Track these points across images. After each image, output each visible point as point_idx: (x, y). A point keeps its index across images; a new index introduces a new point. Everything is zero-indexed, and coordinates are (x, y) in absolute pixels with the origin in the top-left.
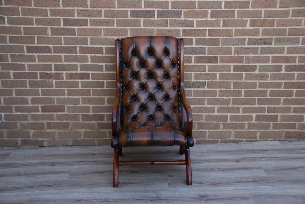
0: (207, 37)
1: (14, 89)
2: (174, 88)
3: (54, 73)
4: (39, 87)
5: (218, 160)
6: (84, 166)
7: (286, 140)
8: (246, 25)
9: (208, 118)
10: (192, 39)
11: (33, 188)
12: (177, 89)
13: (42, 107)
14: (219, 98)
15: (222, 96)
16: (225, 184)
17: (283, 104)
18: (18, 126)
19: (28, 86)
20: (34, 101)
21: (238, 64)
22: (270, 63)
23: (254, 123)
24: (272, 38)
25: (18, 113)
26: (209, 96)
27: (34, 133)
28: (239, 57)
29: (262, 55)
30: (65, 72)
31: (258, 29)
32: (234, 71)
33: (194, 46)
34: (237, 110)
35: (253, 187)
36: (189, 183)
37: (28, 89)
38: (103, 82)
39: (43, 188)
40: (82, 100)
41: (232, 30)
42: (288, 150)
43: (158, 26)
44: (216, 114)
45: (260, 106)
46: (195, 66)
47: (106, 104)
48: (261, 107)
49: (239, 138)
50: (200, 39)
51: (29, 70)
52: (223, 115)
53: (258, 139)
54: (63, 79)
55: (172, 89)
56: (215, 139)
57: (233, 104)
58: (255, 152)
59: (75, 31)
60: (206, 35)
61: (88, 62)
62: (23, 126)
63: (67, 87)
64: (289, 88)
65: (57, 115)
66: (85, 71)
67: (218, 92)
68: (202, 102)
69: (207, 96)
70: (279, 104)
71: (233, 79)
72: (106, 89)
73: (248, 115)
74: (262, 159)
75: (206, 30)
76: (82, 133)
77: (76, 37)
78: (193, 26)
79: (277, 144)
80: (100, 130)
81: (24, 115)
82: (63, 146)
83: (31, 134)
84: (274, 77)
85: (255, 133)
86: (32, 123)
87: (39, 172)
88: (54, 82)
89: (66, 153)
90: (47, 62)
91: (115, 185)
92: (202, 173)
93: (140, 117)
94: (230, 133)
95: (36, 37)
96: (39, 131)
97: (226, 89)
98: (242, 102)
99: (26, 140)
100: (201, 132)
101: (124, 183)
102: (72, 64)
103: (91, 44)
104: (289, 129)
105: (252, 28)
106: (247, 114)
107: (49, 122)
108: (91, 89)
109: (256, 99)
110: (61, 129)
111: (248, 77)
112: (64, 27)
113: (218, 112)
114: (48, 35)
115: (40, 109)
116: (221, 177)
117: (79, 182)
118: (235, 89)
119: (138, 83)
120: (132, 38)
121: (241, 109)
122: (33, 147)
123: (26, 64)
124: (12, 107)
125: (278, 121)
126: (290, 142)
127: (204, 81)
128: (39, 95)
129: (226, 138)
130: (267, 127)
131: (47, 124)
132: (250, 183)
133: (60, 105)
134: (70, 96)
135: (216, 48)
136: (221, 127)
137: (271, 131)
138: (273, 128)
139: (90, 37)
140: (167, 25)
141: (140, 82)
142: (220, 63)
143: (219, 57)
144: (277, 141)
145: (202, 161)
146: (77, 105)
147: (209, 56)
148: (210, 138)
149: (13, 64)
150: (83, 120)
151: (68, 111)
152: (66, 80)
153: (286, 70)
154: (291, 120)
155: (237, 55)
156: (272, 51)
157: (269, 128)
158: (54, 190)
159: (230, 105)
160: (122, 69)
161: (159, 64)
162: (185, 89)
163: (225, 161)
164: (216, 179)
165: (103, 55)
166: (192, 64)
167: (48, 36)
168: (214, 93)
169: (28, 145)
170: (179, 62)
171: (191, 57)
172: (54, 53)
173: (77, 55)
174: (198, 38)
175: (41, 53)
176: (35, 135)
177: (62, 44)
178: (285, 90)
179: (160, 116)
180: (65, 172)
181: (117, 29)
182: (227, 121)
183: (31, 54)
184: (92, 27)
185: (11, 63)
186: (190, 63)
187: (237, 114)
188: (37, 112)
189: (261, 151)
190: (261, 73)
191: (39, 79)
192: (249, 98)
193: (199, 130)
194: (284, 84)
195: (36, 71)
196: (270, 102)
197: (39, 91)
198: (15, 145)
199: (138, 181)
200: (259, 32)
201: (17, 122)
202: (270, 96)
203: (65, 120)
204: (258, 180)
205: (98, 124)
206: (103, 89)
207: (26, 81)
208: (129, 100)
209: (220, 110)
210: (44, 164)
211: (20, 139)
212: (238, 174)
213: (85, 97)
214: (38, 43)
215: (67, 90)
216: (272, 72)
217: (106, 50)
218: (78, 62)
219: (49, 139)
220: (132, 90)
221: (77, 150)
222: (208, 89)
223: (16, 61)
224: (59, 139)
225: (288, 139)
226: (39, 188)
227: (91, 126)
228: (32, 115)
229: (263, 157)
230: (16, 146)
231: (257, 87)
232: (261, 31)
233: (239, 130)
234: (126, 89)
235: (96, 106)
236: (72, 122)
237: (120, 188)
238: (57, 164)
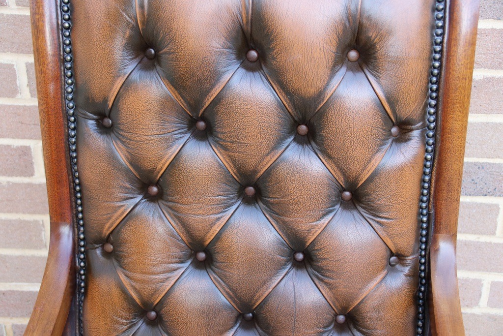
2: (393, 260)
12: (407, 270)
162: (461, 274)
206: (26, 180)
220: (138, 276)
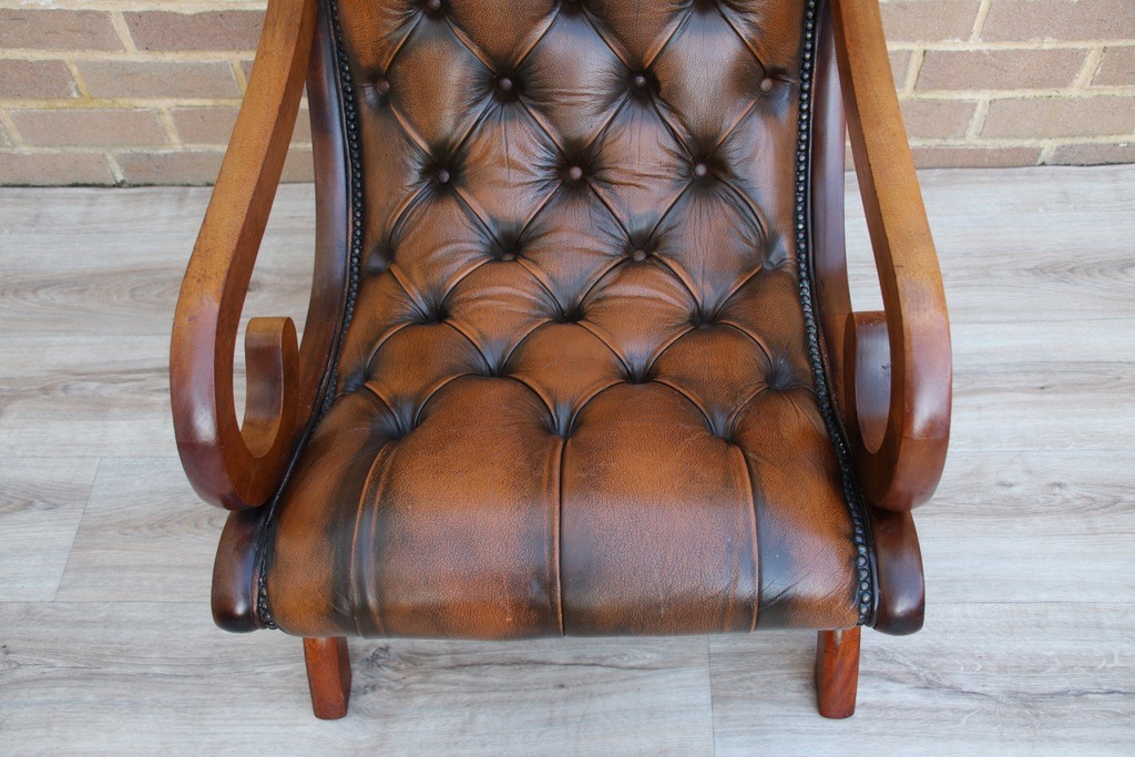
9: (1009, 21)
56: (1017, 143)
76: (167, 120)
82: (76, 186)
117: (125, 634)
129: (1096, 134)
136: (1085, 71)
148: (994, 136)
150: (146, 45)
180: (51, 500)
224: (35, 150)
236: (77, 55)
237: (386, 717)
238: (18, 405)
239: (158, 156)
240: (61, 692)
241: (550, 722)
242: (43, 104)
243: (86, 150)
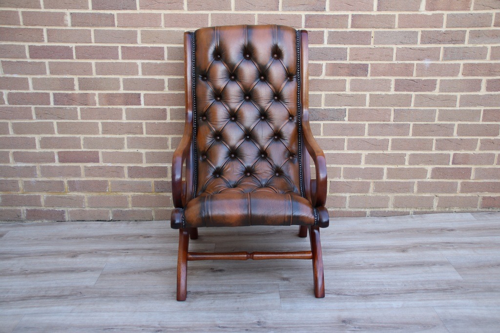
0: (349, 29)
1: (10, 122)
2: (291, 118)
3: (79, 94)
4: (54, 119)
5: (369, 249)
6: (128, 258)
7: (484, 212)
8: (419, 8)
9: (349, 173)
10: (323, 32)
11: (30, 301)
12: (295, 121)
13: (59, 153)
14: (369, 137)
15: (375, 135)
16: (386, 295)
17: (481, 149)
18: (20, 185)
19: (34, 116)
20: (45, 143)
21: (404, 78)
22: (460, 77)
23: (429, 182)
24: (466, 31)
25: (20, 164)
26: (352, 135)
27: (48, 198)
28: (406, 65)
29: (446, 62)
30: (97, 92)
31: (440, 14)
32: (396, 90)
33: (326, 45)
34: (400, 159)
35: (438, 301)
36: (318, 292)
37: (34, 123)
38: (165, 110)
39: (47, 300)
40: (128, 141)
41: (394, 16)
42: (490, 229)
43: (262, 10)
44: (363, 166)
45: (440, 152)
46: (327, 81)
47: (170, 148)
48: (442, 154)
49: (403, 207)
50: (338, 32)
51: (34, 89)
52: (375, 168)
53: (435, 209)
54: (95, 104)
55: (287, 121)
56: (360, 210)
57: (393, 148)
58: (433, 232)
59: (114, 18)
60: (348, 25)
61: (137, 74)
62: (28, 186)
63: (101, 119)
64: (493, 121)
65: (85, 167)
66: (132, 90)
67: (367, 127)
68: (339, 145)
69: (347, 135)
70: (474, 149)
71: (394, 105)
72: (170, 121)
73: (419, 168)
74: (447, 245)
75: (347, 16)
76: (130, 199)
77: (116, 29)
78: (325, 8)
79: (468, 219)
80: (160, 194)
81: (29, 167)
82: (98, 221)
83: (42, 200)
84: (465, 101)
85: (430, 199)
86: (44, 182)
87: (47, 268)
88: (79, 110)
89: (101, 232)
90: (66, 74)
91: (181, 296)
92: (341, 274)
93: (229, 172)
94: (387, 199)
95: (45, 29)
96: (55, 195)
97: (382, 123)
98: (409, 144)
99: (35, 210)
100: (337, 197)
101: (197, 293)
102: (110, 78)
103: (142, 42)
104: (489, 192)
105: (430, 13)
106: (417, 166)
107: (72, 179)
108: (144, 122)
109: (433, 139)
110: (93, 191)
111: (420, 101)
112: (95, 11)
113: (366, 163)
114: (66, 25)
115: (56, 157)
116: (377, 280)
117: (115, 290)
118: (397, 123)
119: (225, 109)
120: (213, 28)
121: (407, 158)
122: (46, 221)
123: (30, 78)
124: (7, 153)
125: (470, 179)
126: (491, 214)
127: (343, 108)
128: (54, 133)
129: (379, 208)
130: (452, 188)
131: (69, 182)
132: (433, 293)
133: (90, 150)
134: (107, 134)
135: (366, 48)
136: (371, 188)
137: (457, 195)
138: (462, 191)
139: (141, 29)
140: (278, 7)
141: (228, 108)
142: (371, 76)
143: (369, 65)
144: (469, 214)
145: (340, 250)
146: (119, 151)
147: (352, 64)
148: (353, 208)
149: (7, 78)
150: (131, 176)
151: (105, 161)
152: (100, 107)
153: (488, 89)
154: (493, 177)
155: (401, 62)
156: (464, 54)
157: (454, 190)
158: (67, 305)
159: (388, 150)
160: (195, 84)
161: (263, 75)
162: (310, 122)
163: (381, 250)
164: (368, 285)
165: (164, 62)
166: (321, 78)
167: (67, 28)
168: (360, 130)
169: (38, 219)
170: (299, 71)
171: (321, 66)
172: (78, 58)
173: (118, 61)
174: (333, 30)
175: (54, 58)
176: (48, 201)
177: (91, 42)
178: (485, 124)
179: (264, 170)
180: (92, 270)
181: (188, 14)
182: (382, 178)
183: (37, 61)
184: (143, 11)
185: (4, 77)
186: (319, 76)
187: (400, 166)
188: (51, 162)
189: (442, 230)
190: (444, 94)
191: (52, 105)
192: (421, 137)
193: (333, 195)
194: (484, 114)
195: (47, 90)
196: (458, 144)
197: (53, 125)
198: (15, 219)
199: (224, 288)
200: (443, 19)
201: (18, 179)
202: (459, 134)
203: (100, 176)
204: (446, 287)
205: (156, 183)
206: (164, 121)
207: (31, 107)
208: (209, 140)
209: (370, 159)
210: (59, 254)
211: (23, 209)
212: (407, 275)
213: (134, 136)
214: (49, 41)
215: (102, 123)
216: (463, 92)
217: (169, 53)
218: (121, 74)
219: (74, 209)
220: (215, 123)
221: (121, 228)
222: (349, 122)
223: (12, 74)
224: (90, 209)
225: (487, 210)
226: (40, 301)
227: (143, 187)
228: (43, 168)
229: (449, 243)
230: (18, 221)
231: (436, 119)
232: (445, 17)
233: (403, 195)
234: (203, 120)
235: (153, 152)
236: (112, 179)
237: (190, 302)
238: (82, 255)
239: (124, 211)
240: (97, 299)
241: (236, 302)
242: (98, 194)
243: (104, 209)
